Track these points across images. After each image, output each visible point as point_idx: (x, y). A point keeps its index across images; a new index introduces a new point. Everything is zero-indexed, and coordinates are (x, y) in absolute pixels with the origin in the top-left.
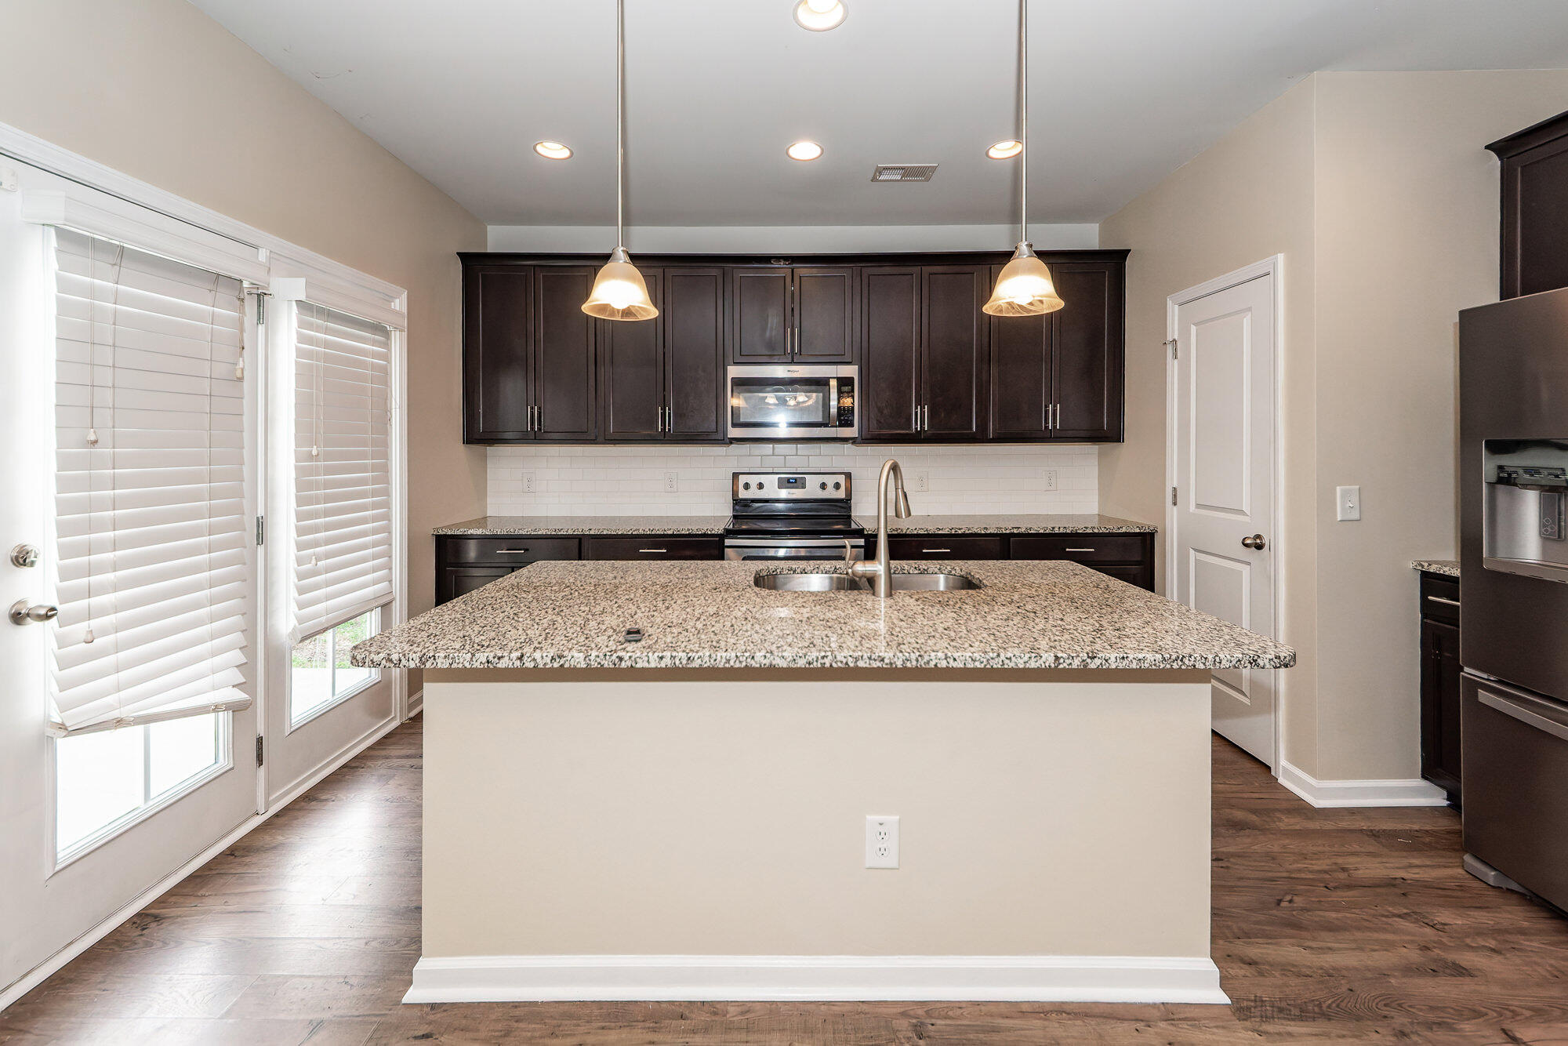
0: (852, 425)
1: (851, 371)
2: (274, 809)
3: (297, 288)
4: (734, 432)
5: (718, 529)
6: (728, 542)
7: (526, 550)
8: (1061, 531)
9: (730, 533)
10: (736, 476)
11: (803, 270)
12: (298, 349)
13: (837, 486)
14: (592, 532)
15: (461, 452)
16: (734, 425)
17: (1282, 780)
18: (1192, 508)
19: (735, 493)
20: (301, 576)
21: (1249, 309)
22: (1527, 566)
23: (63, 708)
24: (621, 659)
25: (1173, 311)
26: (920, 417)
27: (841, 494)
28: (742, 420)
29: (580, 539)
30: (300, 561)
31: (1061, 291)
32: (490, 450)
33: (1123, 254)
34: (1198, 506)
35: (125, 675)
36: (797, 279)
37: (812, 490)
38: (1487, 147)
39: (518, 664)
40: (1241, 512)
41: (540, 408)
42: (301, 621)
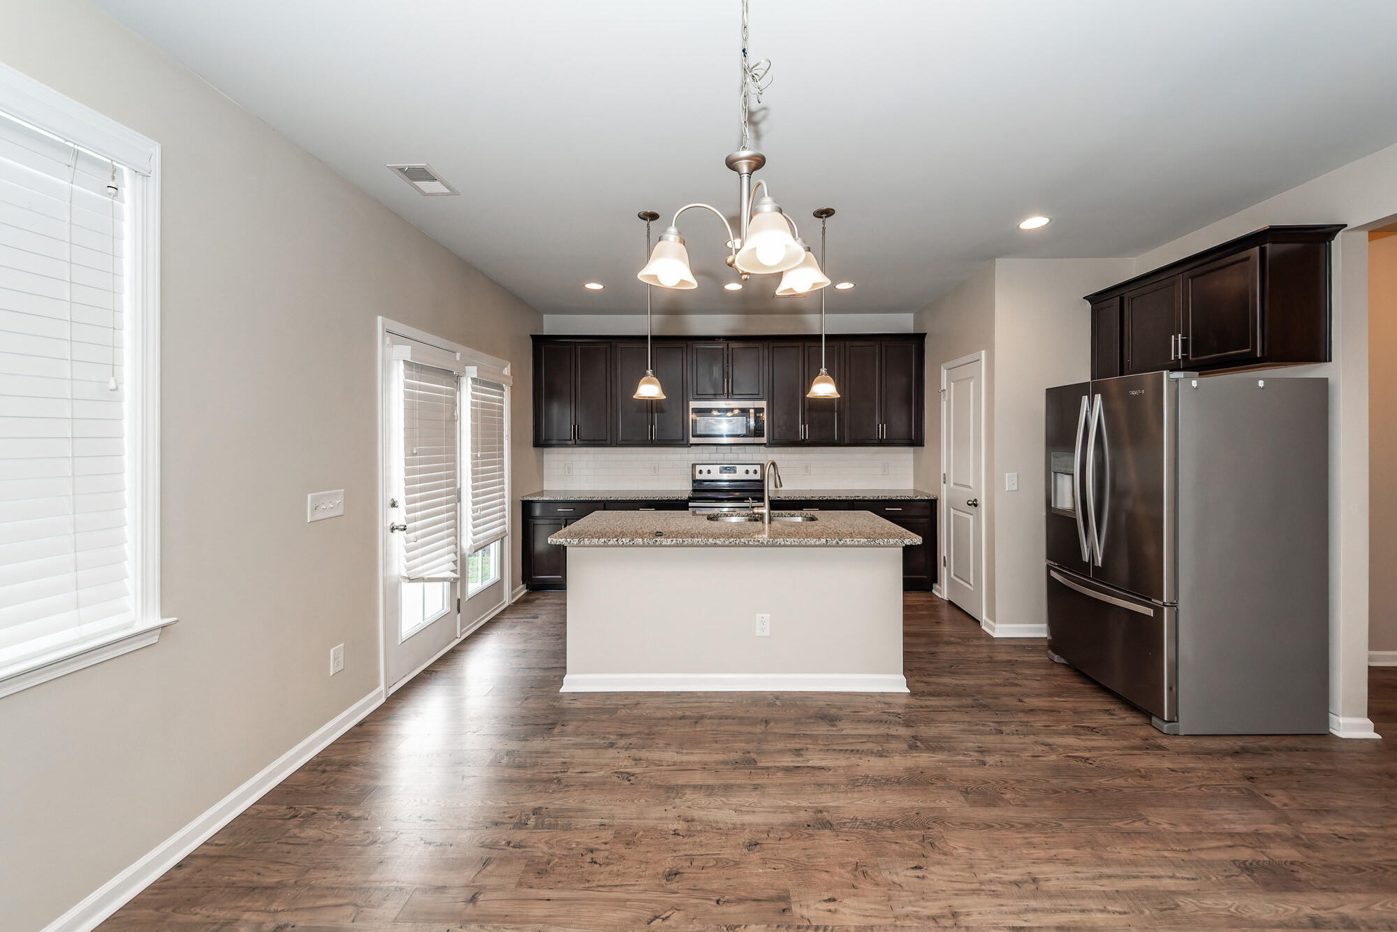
0: (763, 436)
1: (763, 404)
2: (464, 637)
3: (472, 371)
4: (693, 440)
5: (685, 496)
6: (690, 504)
7: (574, 509)
8: (883, 498)
9: (691, 499)
10: (694, 466)
11: (734, 345)
12: (472, 402)
13: (755, 472)
14: (612, 499)
15: (531, 451)
16: (693, 436)
17: (983, 627)
18: (952, 485)
19: (693, 475)
20: (475, 519)
21: (973, 377)
22: (1063, 510)
23: (408, 569)
24: (656, 541)
25: (944, 373)
26: (803, 431)
27: (758, 477)
28: (698, 433)
29: (605, 503)
30: (474, 511)
31: (839, 389)
32: (546, 450)
33: (923, 336)
34: (954, 484)
35: (425, 557)
36: (730, 350)
37: (740, 474)
38: (1084, 298)
39: (616, 542)
40: (969, 487)
41: (578, 426)
42: (474, 542)
